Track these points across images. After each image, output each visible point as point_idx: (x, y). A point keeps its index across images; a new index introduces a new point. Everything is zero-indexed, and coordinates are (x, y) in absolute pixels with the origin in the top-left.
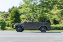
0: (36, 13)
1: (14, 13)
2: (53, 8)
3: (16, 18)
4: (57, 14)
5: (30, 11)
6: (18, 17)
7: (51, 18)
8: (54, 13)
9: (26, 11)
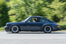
0: (30, 8)
1: (1, 7)
2: (54, 1)
3: (3, 14)
4: (59, 9)
5: (23, 4)
6: (5, 13)
7: (50, 14)
8: (55, 7)
9: (17, 5)
